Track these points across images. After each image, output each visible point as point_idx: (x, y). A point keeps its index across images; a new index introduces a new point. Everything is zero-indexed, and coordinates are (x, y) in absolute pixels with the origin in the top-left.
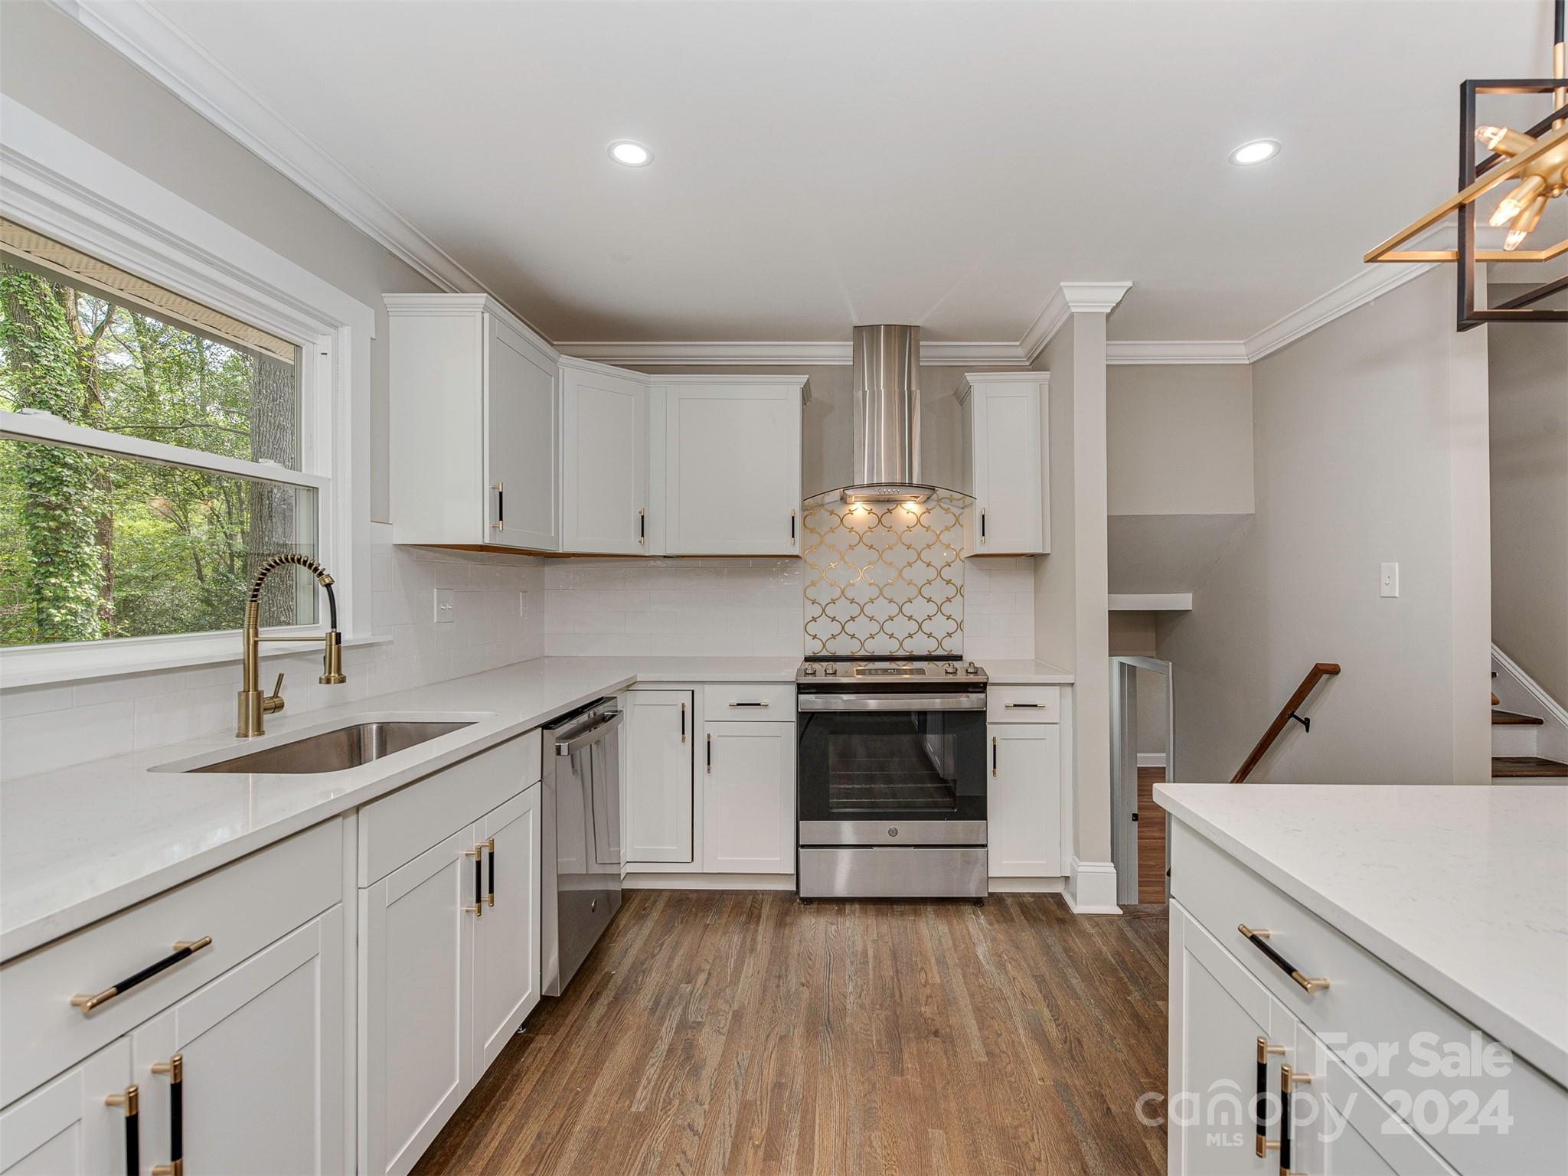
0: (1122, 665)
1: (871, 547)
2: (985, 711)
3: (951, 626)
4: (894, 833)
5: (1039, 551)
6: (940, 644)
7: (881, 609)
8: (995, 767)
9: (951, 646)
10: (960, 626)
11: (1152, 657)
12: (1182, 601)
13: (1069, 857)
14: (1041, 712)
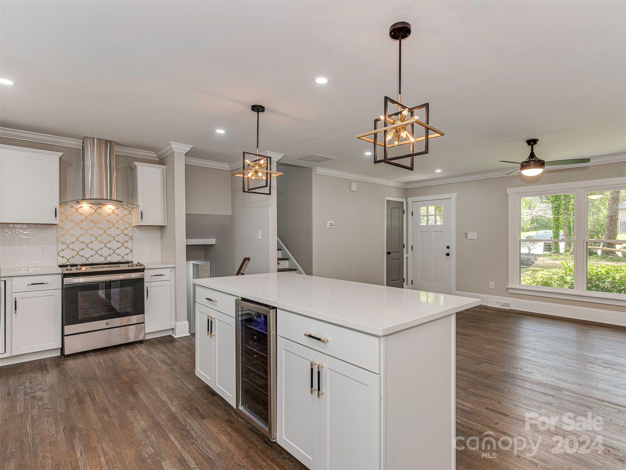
0: (194, 264)
1: (91, 221)
2: (144, 278)
3: (128, 251)
4: (107, 324)
5: (163, 225)
6: (123, 258)
7: (96, 245)
8: (147, 296)
9: (127, 259)
10: (131, 251)
11: (203, 260)
12: (212, 241)
13: (173, 322)
14: (164, 277)
